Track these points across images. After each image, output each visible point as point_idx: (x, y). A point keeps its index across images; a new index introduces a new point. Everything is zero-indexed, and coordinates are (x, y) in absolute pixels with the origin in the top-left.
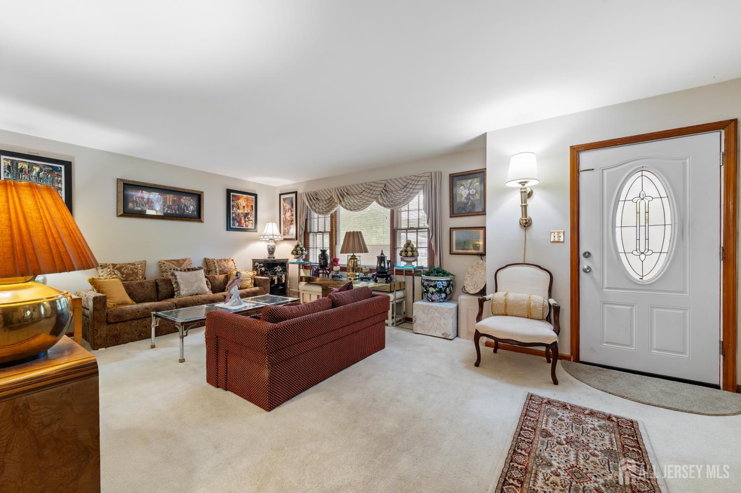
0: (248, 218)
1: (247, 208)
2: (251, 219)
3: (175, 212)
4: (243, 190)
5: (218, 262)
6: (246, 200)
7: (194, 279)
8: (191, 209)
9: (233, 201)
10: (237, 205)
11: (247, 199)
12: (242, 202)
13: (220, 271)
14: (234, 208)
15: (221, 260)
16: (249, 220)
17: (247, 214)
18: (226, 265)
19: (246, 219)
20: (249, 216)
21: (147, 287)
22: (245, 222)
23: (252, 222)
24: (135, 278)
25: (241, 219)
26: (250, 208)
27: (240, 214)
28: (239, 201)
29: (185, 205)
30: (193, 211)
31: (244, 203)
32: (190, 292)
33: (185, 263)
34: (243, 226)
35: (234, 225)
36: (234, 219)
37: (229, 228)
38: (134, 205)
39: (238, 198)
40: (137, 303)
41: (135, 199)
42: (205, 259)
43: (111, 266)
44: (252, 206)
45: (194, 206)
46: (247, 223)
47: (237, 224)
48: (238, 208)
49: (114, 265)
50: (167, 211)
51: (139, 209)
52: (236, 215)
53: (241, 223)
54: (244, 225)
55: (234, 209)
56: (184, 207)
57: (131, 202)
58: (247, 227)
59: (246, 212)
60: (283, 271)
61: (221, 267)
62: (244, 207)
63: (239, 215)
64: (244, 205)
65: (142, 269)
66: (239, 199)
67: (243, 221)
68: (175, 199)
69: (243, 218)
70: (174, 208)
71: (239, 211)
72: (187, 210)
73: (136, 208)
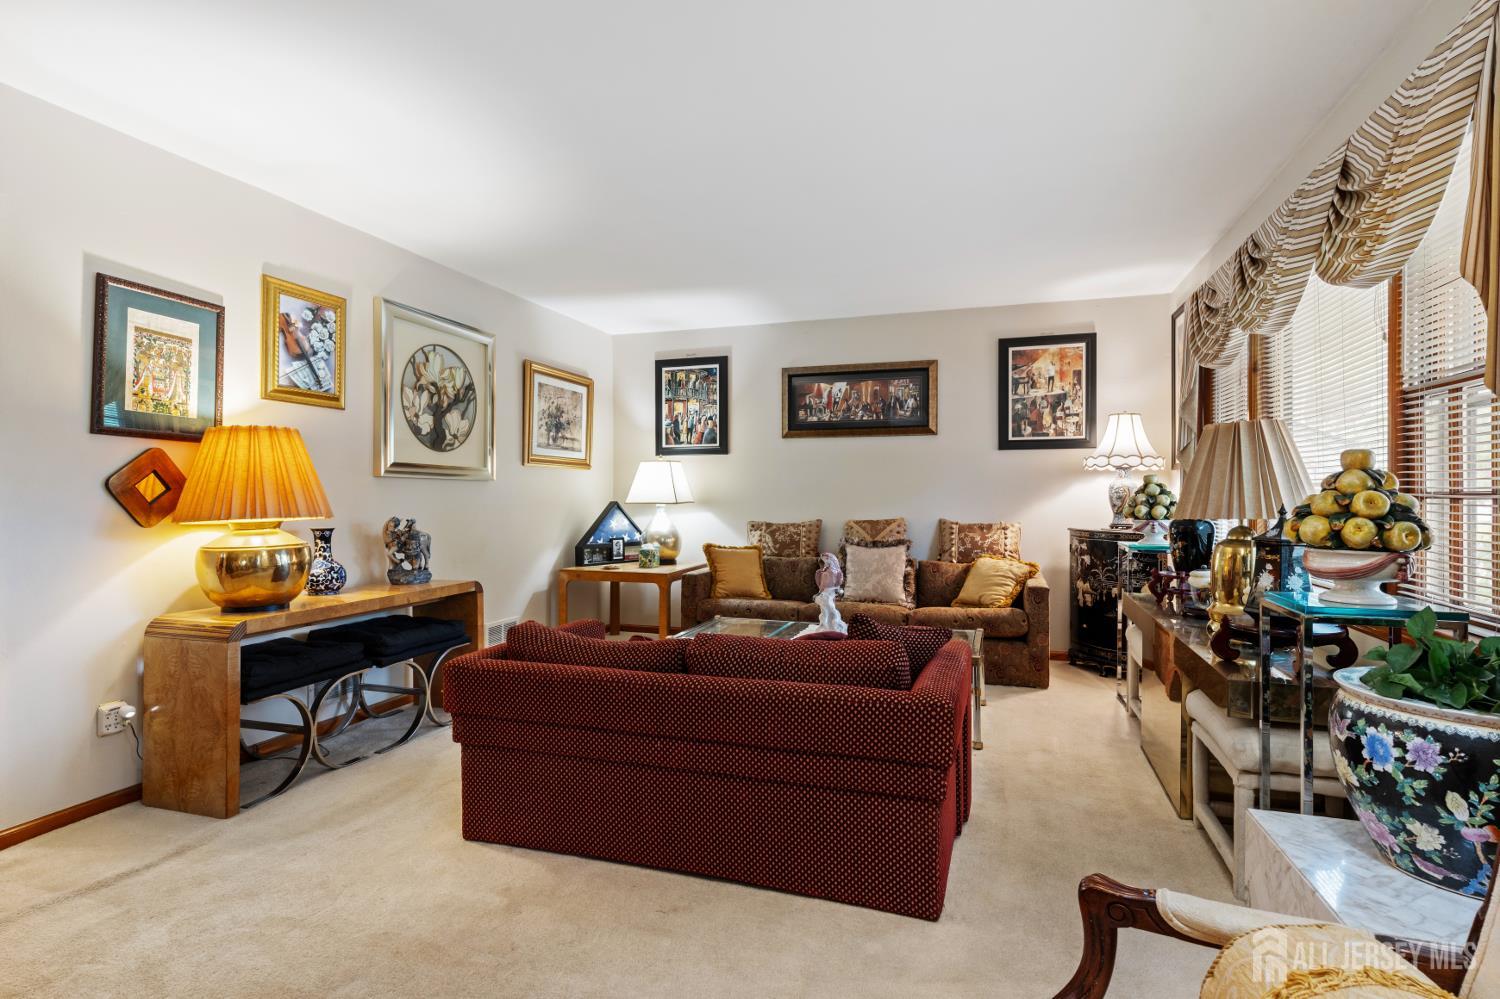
0: (1063, 410)
1: (1061, 380)
2: (1075, 409)
3: (878, 417)
4: (1047, 333)
5: (962, 529)
6: (1056, 358)
7: (875, 565)
8: (910, 406)
9: (1015, 368)
10: (1030, 376)
11: (1062, 356)
12: (1045, 364)
13: (960, 553)
14: (1021, 386)
15: (970, 528)
16: (1067, 415)
17: (1060, 399)
18: (978, 539)
19: (1059, 414)
20: (1068, 403)
21: (801, 572)
22: (1055, 422)
23: (1076, 419)
24: (794, 552)
25: (1040, 416)
26: (1070, 379)
27: (1039, 401)
28: (1035, 365)
29: (897, 399)
30: (914, 410)
31: (1051, 367)
32: (860, 592)
33: (888, 529)
34: (1048, 435)
35: (1018, 432)
36: (1018, 418)
37: (1004, 444)
38: (806, 413)
39: (1033, 358)
40: (774, 598)
41: (808, 402)
42: (942, 523)
43: (764, 528)
44: (1078, 374)
45: (916, 399)
46: (1059, 423)
47: (1029, 429)
48: (1033, 386)
49: (769, 525)
50: (863, 416)
51: (815, 419)
52: (1025, 406)
53: (1042, 427)
54: (1052, 431)
55: (1021, 389)
56: (895, 404)
57: (801, 407)
58: (1062, 434)
59: (1057, 391)
60: (1143, 570)
61: (964, 544)
62: (1051, 378)
63: (1034, 403)
64: (1052, 374)
65: (808, 535)
66: (1034, 360)
67: (1047, 420)
68: (878, 388)
69: (1047, 411)
70: (876, 409)
71: (1033, 393)
72: (902, 407)
73: (810, 419)
